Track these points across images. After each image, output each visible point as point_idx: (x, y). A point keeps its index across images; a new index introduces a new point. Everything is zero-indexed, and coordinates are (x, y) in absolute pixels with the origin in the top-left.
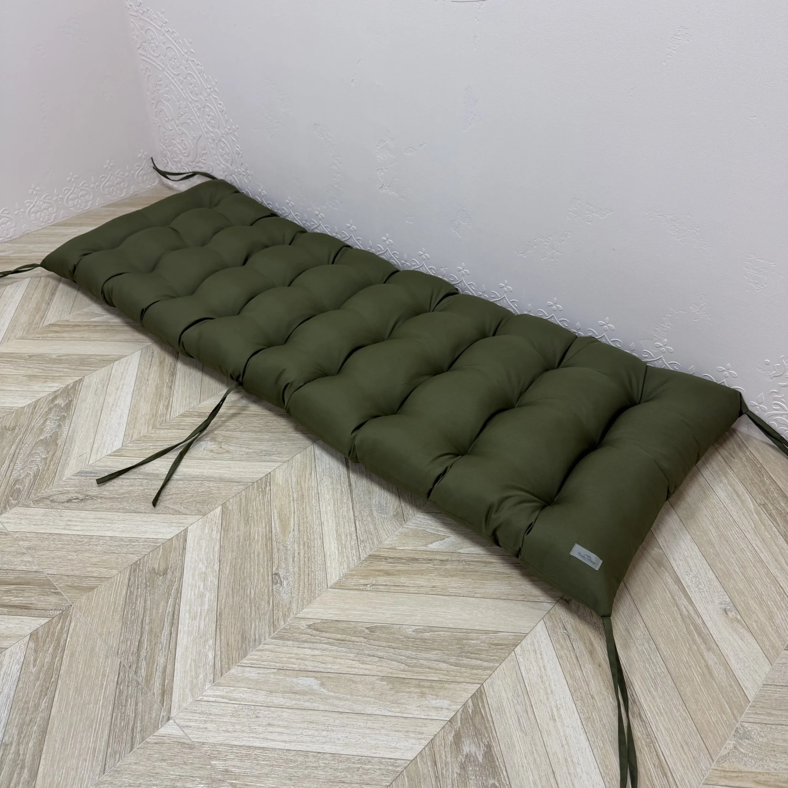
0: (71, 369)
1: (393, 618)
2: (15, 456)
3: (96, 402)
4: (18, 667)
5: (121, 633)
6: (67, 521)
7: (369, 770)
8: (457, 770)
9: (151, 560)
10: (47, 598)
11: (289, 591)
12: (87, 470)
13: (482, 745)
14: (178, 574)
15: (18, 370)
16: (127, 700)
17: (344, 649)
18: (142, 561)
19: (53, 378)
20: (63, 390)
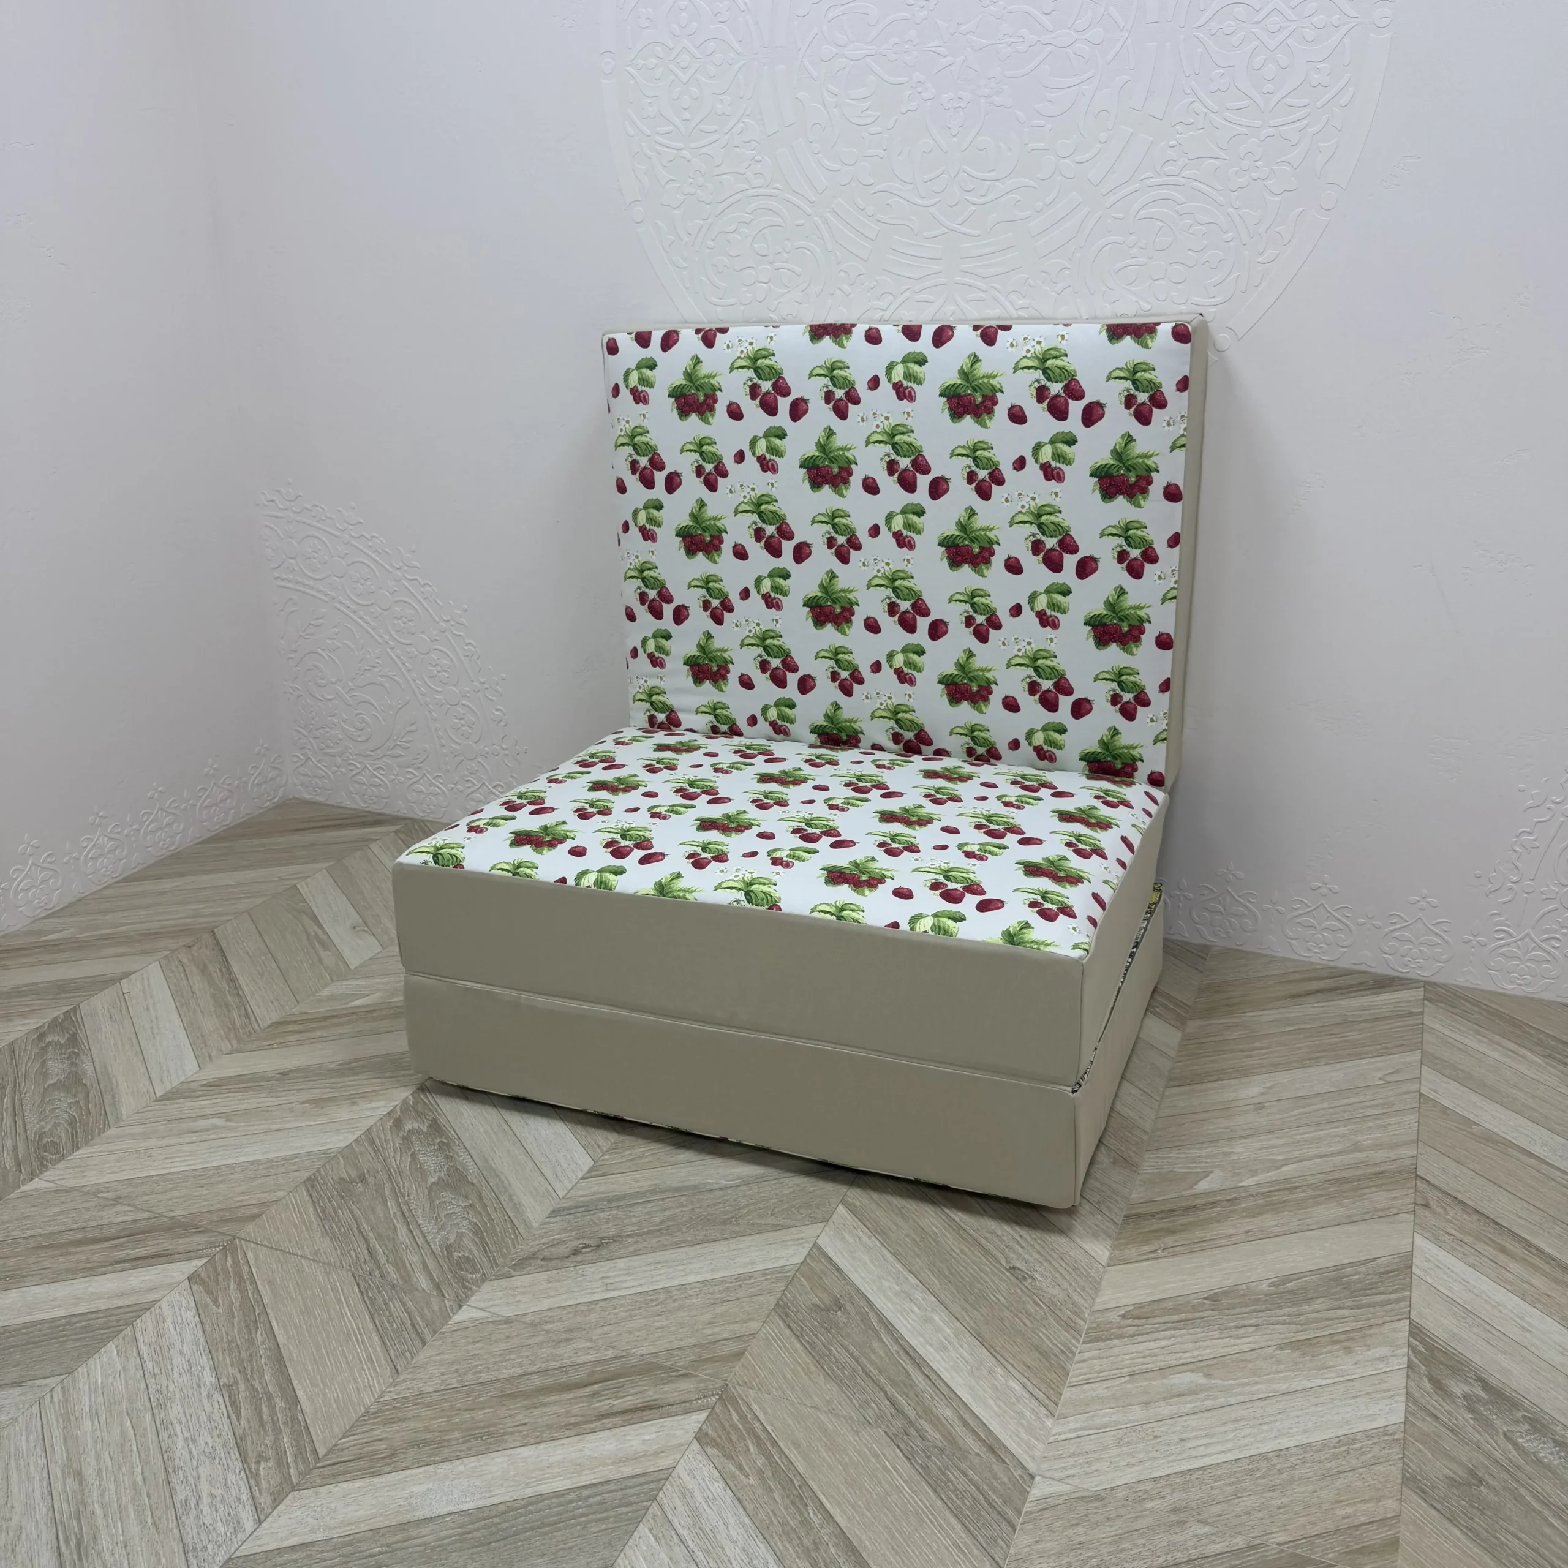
0: (384, 1078)
1: (1229, 1279)
2: (407, 1214)
4: (722, 1484)
5: (848, 1397)
6: (600, 1279)
7: (1361, 1448)
8: (1468, 1416)
9: (800, 1295)
10: (673, 1386)
11: (1054, 1284)
12: (565, 1205)
13: (1472, 1381)
14: (862, 1303)
15: (277, 1097)
16: (943, 1473)
17: (1199, 1330)
18: (785, 1299)
19: (364, 1096)
20: (401, 1108)
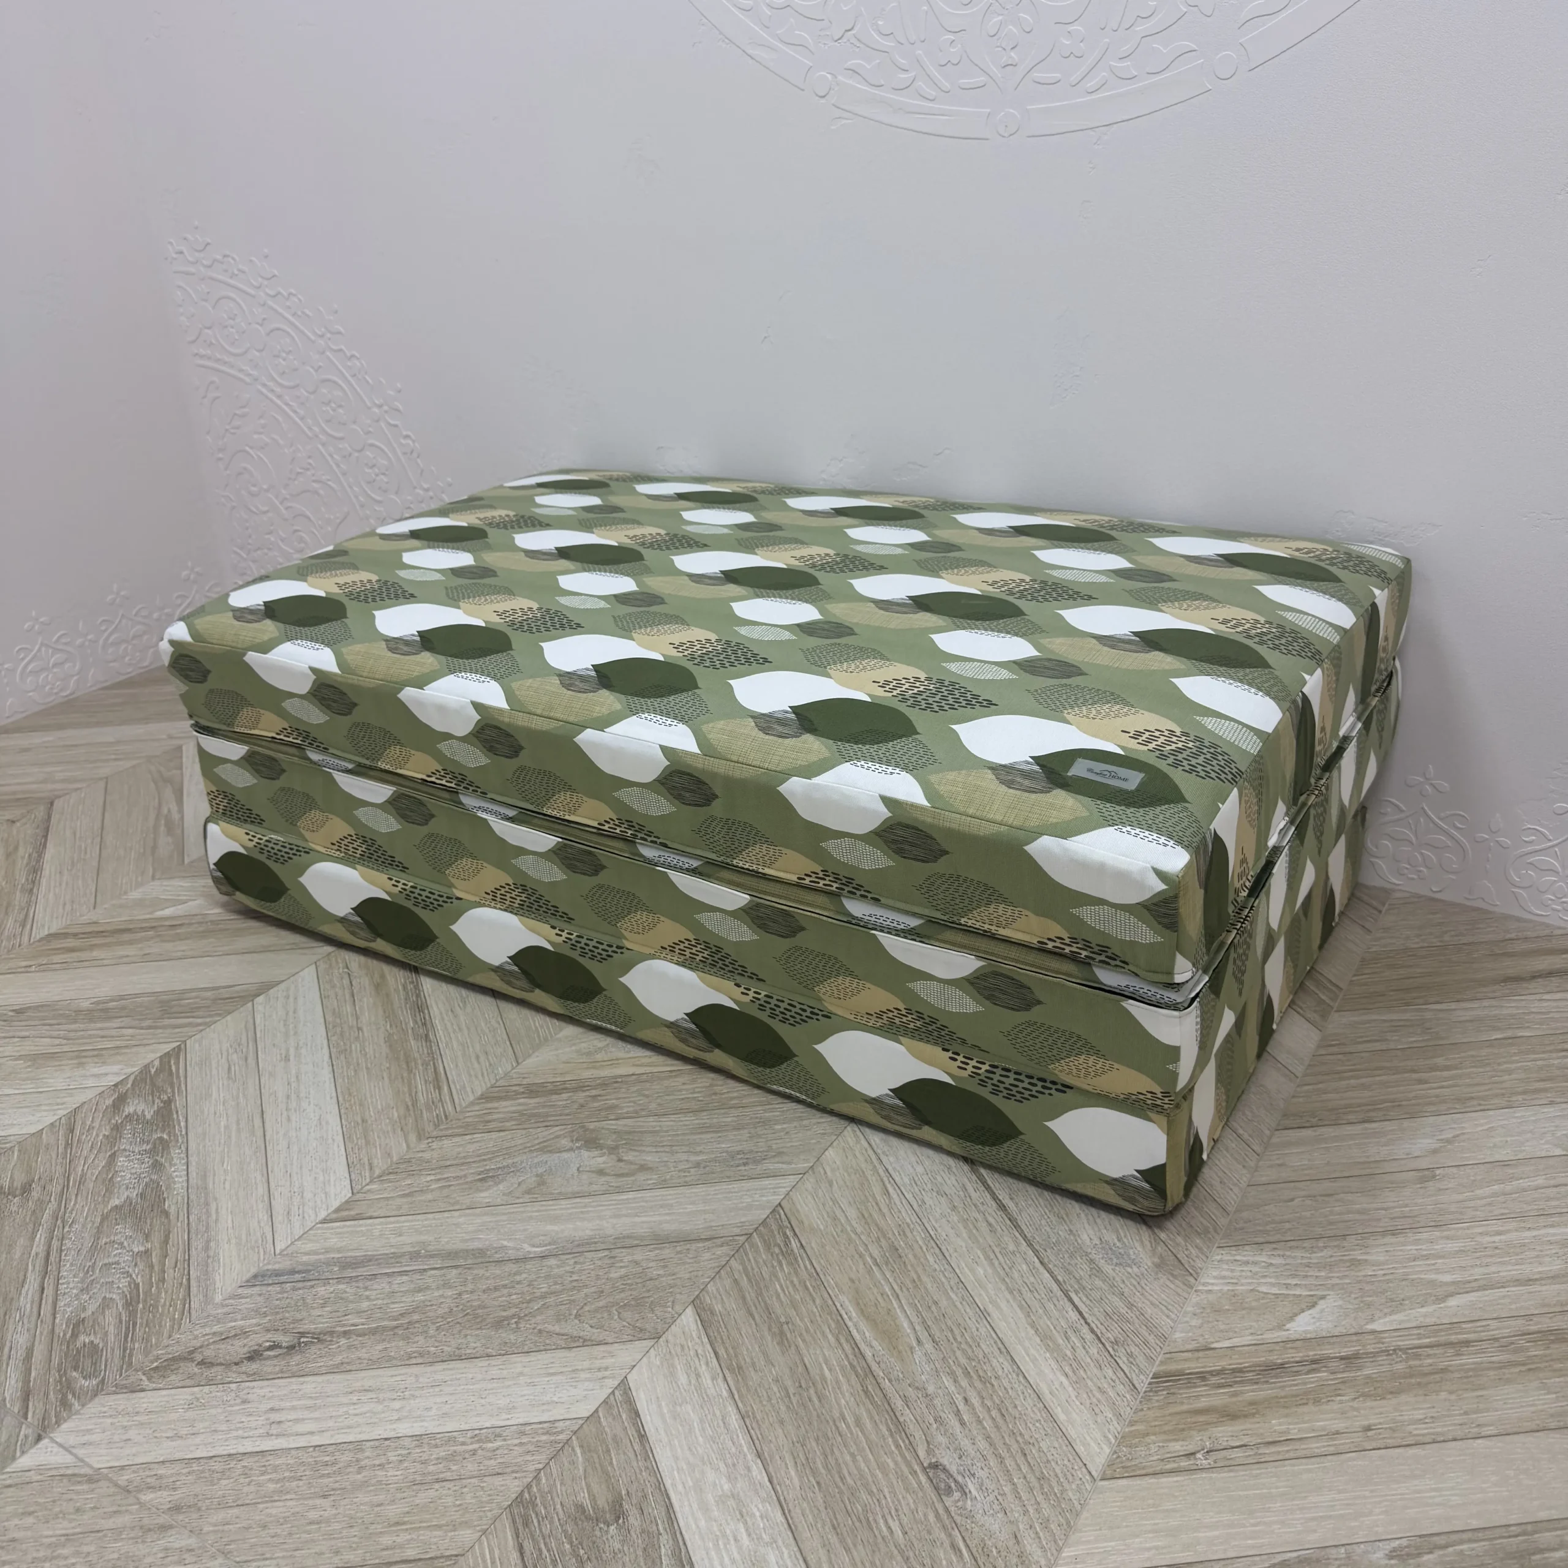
0: (142, 1028)
1: (1315, 1531)
2: (52, 1259)
3: (238, 1097)
6: (266, 1412)
9: (561, 1484)
11: (996, 1507)
12: (277, 1267)
14: (659, 1513)
18: (535, 1489)
19: (99, 1055)
20: (135, 1078)
